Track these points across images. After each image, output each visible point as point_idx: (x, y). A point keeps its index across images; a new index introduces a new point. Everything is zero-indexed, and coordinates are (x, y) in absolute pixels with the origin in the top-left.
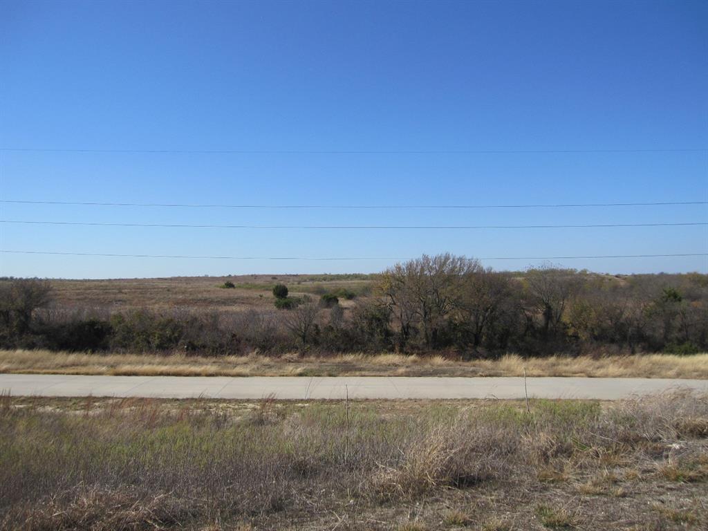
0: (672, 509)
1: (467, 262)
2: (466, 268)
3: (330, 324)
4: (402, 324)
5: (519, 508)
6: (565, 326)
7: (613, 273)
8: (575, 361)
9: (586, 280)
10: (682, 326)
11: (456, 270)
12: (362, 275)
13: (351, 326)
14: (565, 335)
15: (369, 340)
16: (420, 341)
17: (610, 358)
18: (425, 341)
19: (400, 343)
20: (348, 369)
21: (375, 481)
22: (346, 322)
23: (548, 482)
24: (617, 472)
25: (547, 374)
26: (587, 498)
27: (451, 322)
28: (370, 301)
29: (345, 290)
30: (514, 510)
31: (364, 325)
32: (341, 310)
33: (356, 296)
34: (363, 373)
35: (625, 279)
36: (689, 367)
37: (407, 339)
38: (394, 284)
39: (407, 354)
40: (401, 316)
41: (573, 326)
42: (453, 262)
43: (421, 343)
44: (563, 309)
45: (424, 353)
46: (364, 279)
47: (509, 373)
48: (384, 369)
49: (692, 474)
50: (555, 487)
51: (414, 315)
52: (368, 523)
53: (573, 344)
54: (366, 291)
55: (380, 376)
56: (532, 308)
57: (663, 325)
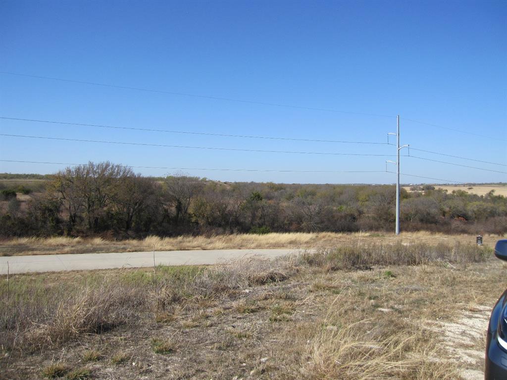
0: (239, 330)
1: (123, 169)
2: (121, 173)
3: (9, 214)
4: (71, 214)
5: (140, 343)
6: (190, 216)
7: (223, 181)
8: (195, 239)
9: (205, 185)
10: (261, 215)
11: (114, 174)
12: (39, 175)
13: (27, 216)
14: (189, 221)
15: (42, 227)
16: (85, 226)
17: (217, 237)
18: (88, 226)
19: (69, 228)
20: (22, 250)
21: (29, 336)
22: (22, 212)
23: (163, 322)
24: (209, 311)
25: (176, 249)
26: (187, 330)
27: (109, 212)
28: (44, 196)
29: (24, 187)
30: (136, 344)
31: (38, 214)
32: (19, 202)
33: (32, 191)
34: (35, 252)
35: (230, 185)
36: (264, 242)
37: (74, 225)
38: (64, 183)
39: (73, 236)
40: (70, 208)
41: (195, 215)
42: (112, 168)
43: (85, 228)
44: (189, 204)
45: (87, 236)
46: (40, 179)
47: (150, 248)
48: (54, 248)
49: (253, 307)
50: (167, 325)
51: (80, 207)
52: (18, 370)
53: (194, 228)
54: (41, 187)
55: (50, 254)
56: (168, 203)
57: (251, 215)
